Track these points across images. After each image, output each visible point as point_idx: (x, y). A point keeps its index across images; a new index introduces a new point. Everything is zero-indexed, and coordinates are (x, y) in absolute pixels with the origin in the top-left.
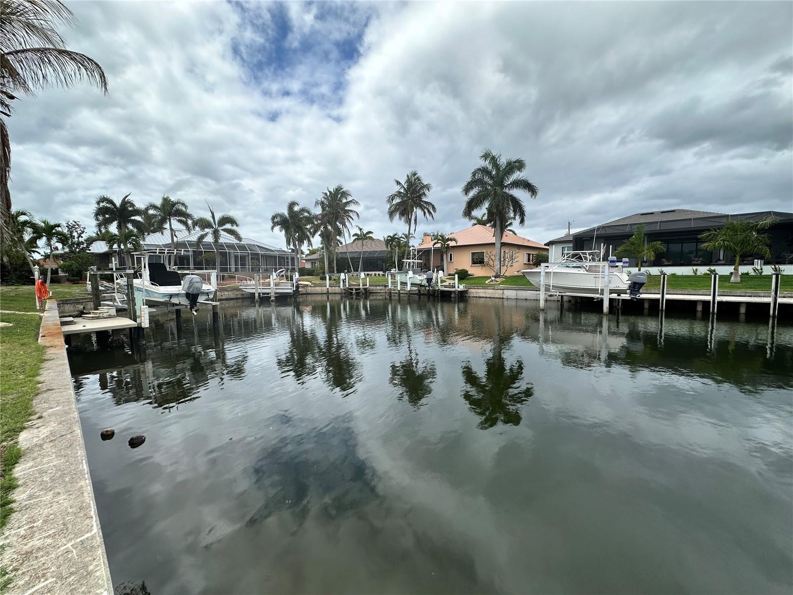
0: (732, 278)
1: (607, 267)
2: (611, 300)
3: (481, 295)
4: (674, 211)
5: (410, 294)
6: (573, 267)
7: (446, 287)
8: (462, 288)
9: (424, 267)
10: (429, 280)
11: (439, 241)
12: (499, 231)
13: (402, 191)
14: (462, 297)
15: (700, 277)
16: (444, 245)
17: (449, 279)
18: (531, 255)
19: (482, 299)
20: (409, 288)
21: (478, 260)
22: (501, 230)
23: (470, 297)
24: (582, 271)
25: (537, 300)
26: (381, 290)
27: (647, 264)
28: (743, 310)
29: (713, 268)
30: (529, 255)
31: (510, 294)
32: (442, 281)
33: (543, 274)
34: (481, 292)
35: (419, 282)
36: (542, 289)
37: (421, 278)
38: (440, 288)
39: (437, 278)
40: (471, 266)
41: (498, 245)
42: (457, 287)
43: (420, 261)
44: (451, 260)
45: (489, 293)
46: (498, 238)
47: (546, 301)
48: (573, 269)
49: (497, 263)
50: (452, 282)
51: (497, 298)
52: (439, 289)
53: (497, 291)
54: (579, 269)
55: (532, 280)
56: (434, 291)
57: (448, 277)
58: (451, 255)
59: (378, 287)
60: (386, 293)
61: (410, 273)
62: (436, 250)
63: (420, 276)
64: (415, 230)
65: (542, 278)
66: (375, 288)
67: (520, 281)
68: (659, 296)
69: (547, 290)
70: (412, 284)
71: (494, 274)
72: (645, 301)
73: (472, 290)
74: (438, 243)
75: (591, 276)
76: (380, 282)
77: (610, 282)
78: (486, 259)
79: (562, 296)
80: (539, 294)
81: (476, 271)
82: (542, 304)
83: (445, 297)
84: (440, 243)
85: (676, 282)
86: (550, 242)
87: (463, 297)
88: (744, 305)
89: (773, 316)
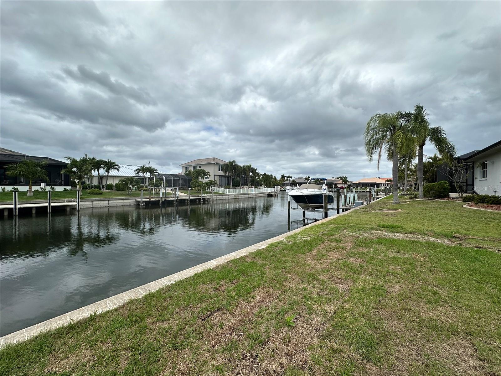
0: (28, 194)
15: (7, 193)
28: (34, 211)
29: (16, 187)
88: (35, 208)
89: (50, 213)
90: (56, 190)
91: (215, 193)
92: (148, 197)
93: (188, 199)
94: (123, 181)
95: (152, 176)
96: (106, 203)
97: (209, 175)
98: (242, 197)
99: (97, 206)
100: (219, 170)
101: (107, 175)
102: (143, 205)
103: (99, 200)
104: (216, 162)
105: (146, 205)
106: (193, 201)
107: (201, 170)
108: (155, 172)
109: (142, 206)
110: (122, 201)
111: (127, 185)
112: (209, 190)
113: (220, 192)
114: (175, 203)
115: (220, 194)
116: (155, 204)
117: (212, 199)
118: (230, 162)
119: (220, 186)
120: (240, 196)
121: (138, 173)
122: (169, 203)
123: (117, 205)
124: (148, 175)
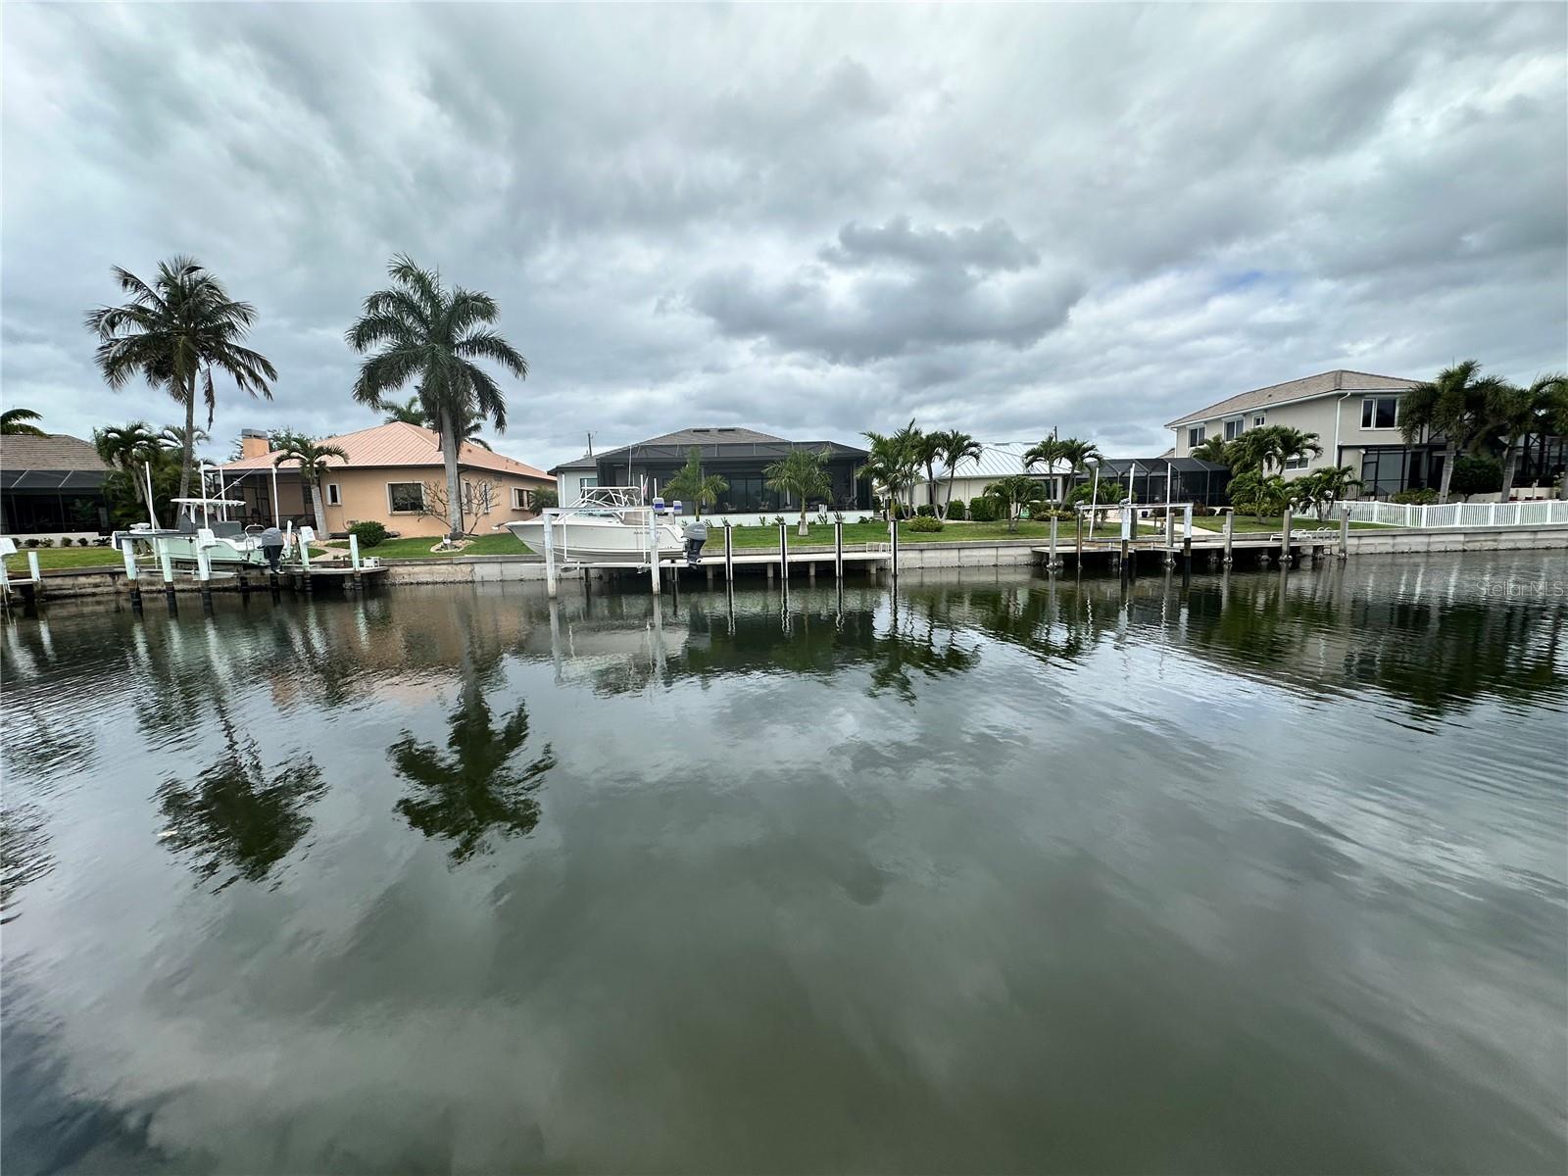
0: (800, 530)
1: (652, 514)
2: (663, 571)
3: (424, 580)
4: (733, 430)
5: (209, 590)
6: (601, 516)
7: (325, 564)
8: (370, 564)
9: (253, 518)
10: (273, 551)
11: (294, 454)
12: (451, 440)
13: (149, 305)
14: (374, 585)
15: (768, 528)
16: (311, 463)
17: (334, 546)
18: (525, 493)
19: (425, 587)
20: (204, 574)
21: (407, 501)
22: (456, 437)
23: (394, 585)
24: (615, 522)
25: (543, 580)
26: (96, 586)
27: (707, 511)
28: (812, 572)
29: (781, 515)
30: (521, 492)
31: (487, 571)
32: (313, 553)
33: (548, 529)
34: (421, 573)
35: (237, 558)
36: (550, 558)
37: (245, 547)
38: (308, 569)
39: (297, 545)
40: (392, 515)
41: (452, 470)
42: (356, 563)
43: (235, 502)
44: (334, 499)
45: (442, 572)
46: (450, 455)
47: (560, 580)
48: (603, 518)
49: (453, 507)
50: (342, 553)
51: (460, 582)
52: (306, 573)
53: (458, 568)
54: (611, 519)
55: (528, 540)
56: (292, 578)
57: (331, 541)
58: (333, 488)
59: (82, 580)
60: (118, 593)
61: (206, 535)
62: (285, 477)
63: (237, 541)
64: (210, 420)
65: (547, 538)
66: (69, 582)
67: (505, 545)
68: (723, 560)
69: (559, 559)
70: (214, 563)
71: (449, 532)
72: (708, 569)
73: (400, 570)
74: (289, 457)
75: (629, 531)
76: (93, 562)
77: (658, 540)
78: (426, 500)
79: (587, 569)
80: (545, 569)
81: (406, 526)
82: (551, 587)
83: (327, 589)
84: (298, 458)
85: (743, 535)
86: (557, 468)
87: (377, 585)
88: (813, 565)
89: (840, 577)
90: (845, 522)
91: (1353, 526)
92: (1070, 539)
93: (1220, 552)
94: (998, 489)
95: (1076, 471)
96: (954, 557)
97: (1316, 449)
98: (1519, 545)
99: (933, 565)
100: (1366, 423)
101: (950, 475)
102: (1058, 567)
103: (937, 546)
104: (1350, 386)
105: (1064, 566)
106: (1246, 560)
107: (1275, 430)
108: (1090, 456)
109: (1052, 569)
110: (993, 552)
111: (1004, 502)
112: (1312, 513)
113: (1375, 521)
114: (1167, 565)
115: (1379, 531)
116: (1096, 565)
117: (1336, 550)
118: (1447, 376)
119: (1373, 491)
120: (1504, 537)
121: (1031, 463)
122: (1147, 563)
123: (981, 564)
124: (1064, 466)
